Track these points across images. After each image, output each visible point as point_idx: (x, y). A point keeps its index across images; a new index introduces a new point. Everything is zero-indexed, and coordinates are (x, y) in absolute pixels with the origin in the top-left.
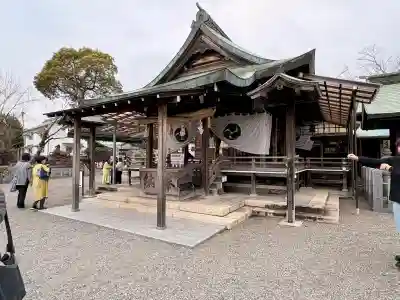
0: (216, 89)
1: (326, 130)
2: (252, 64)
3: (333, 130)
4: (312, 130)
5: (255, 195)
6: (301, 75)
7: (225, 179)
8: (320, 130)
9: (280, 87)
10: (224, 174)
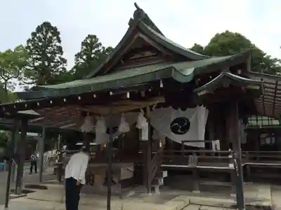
0: (161, 86)
1: (260, 123)
2: (190, 60)
3: (266, 123)
4: (245, 122)
5: (199, 192)
6: (239, 72)
7: (165, 174)
8: (253, 122)
9: (226, 84)
10: (165, 169)
